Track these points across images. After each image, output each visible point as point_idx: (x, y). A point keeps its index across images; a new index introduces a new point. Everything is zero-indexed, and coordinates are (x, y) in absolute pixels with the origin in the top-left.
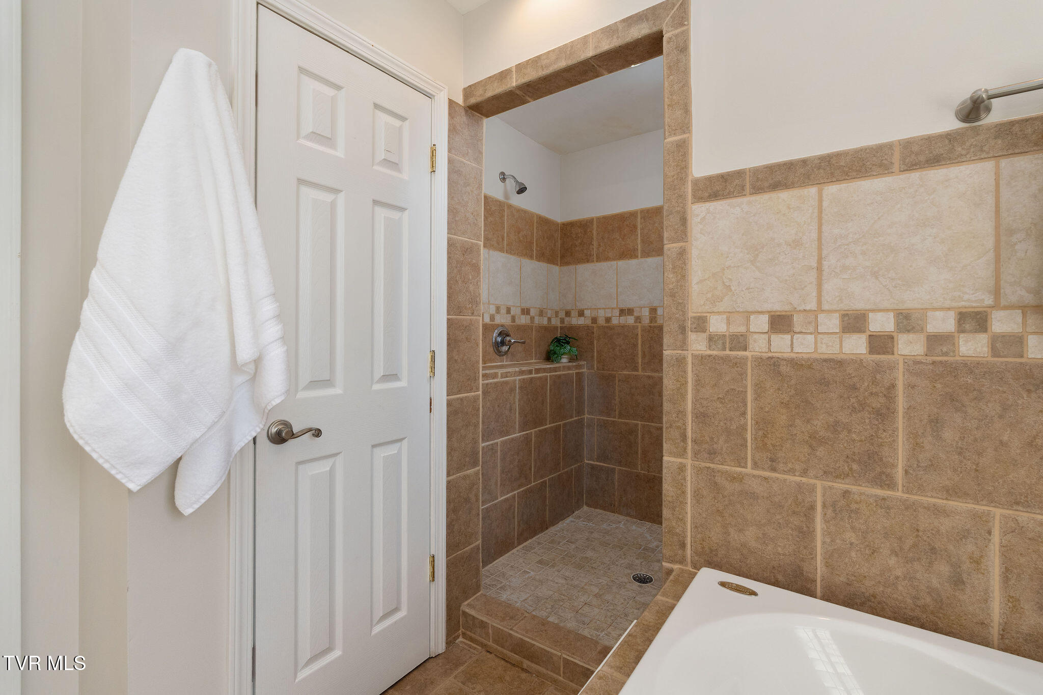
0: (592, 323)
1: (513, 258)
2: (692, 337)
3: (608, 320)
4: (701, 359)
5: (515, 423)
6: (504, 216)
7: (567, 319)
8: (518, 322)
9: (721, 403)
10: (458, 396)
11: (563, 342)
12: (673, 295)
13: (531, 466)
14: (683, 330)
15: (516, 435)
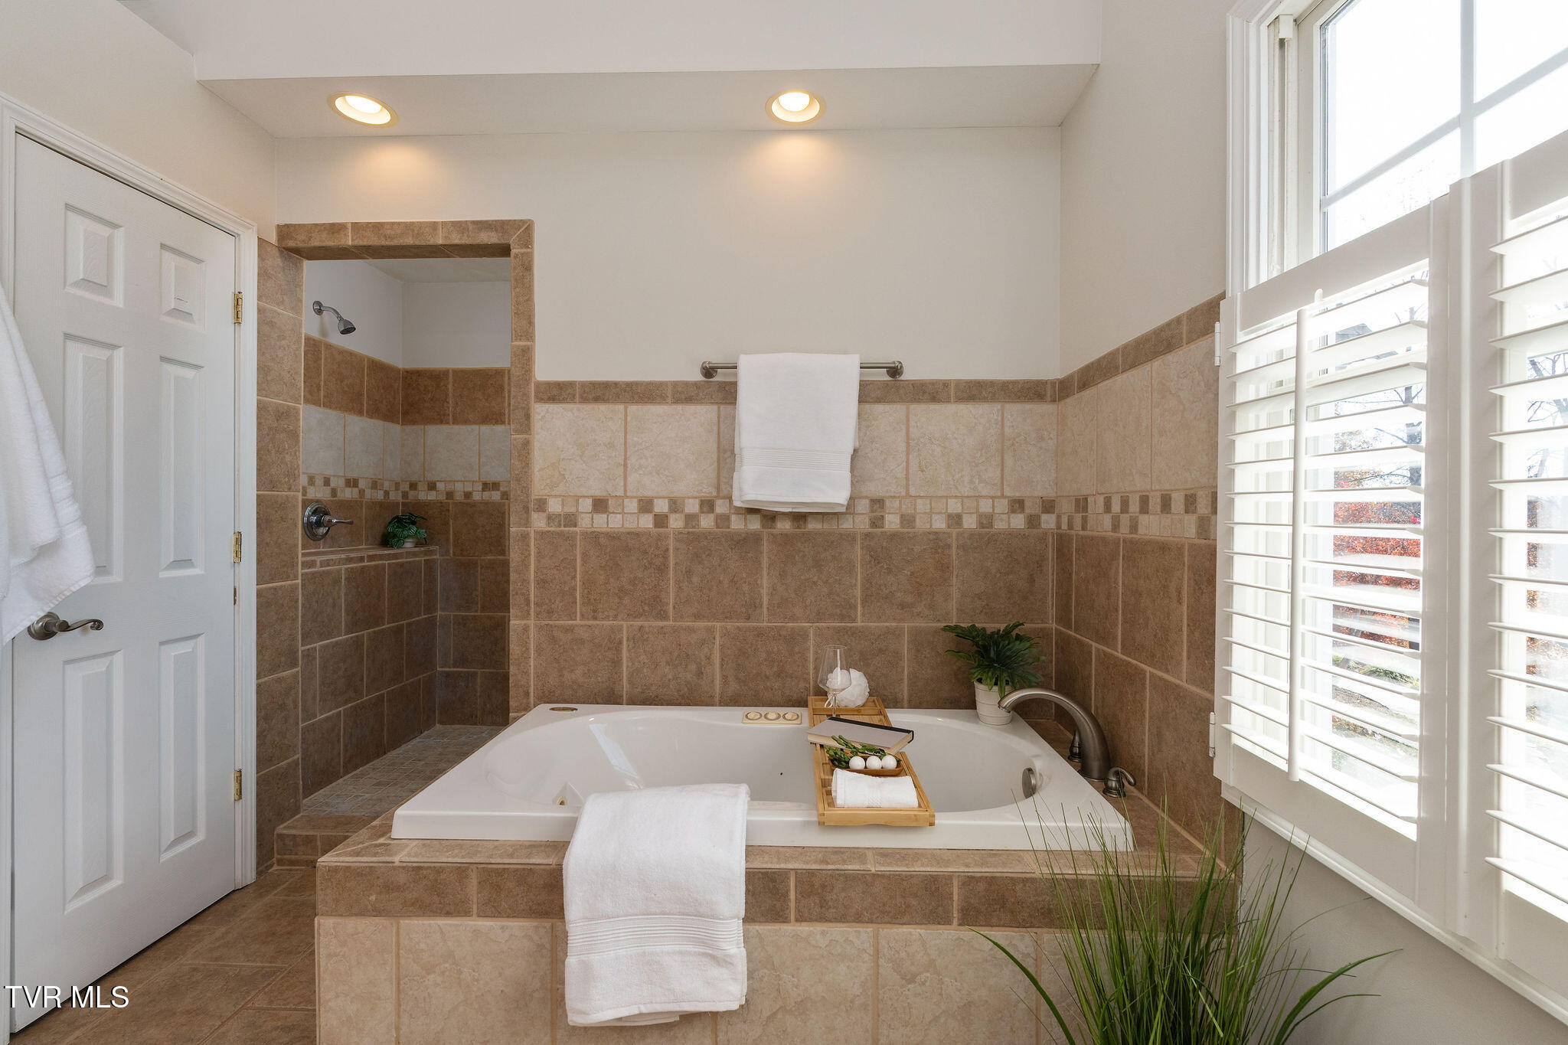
0: (447, 499)
1: (333, 414)
2: (534, 516)
3: (468, 495)
4: (542, 535)
5: (340, 623)
6: (321, 359)
7: (412, 493)
8: (340, 496)
9: (557, 570)
10: (271, 585)
11: (405, 522)
12: (518, 480)
13: (363, 676)
14: (527, 509)
15: (341, 638)
